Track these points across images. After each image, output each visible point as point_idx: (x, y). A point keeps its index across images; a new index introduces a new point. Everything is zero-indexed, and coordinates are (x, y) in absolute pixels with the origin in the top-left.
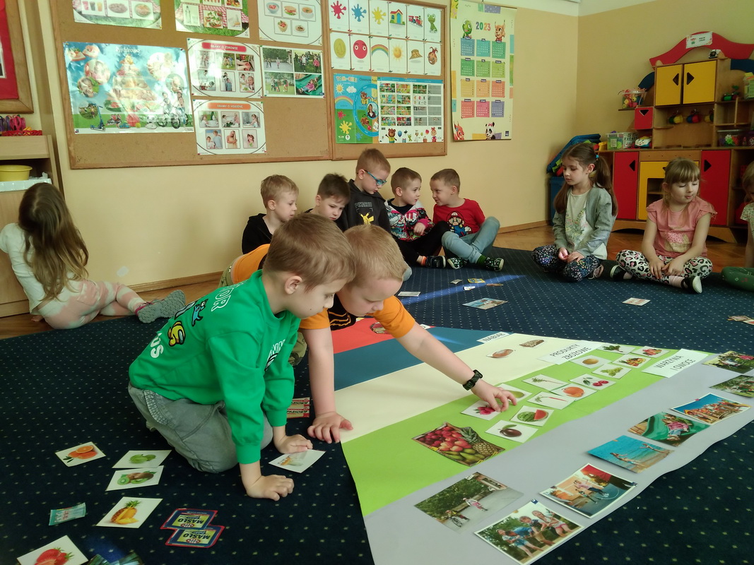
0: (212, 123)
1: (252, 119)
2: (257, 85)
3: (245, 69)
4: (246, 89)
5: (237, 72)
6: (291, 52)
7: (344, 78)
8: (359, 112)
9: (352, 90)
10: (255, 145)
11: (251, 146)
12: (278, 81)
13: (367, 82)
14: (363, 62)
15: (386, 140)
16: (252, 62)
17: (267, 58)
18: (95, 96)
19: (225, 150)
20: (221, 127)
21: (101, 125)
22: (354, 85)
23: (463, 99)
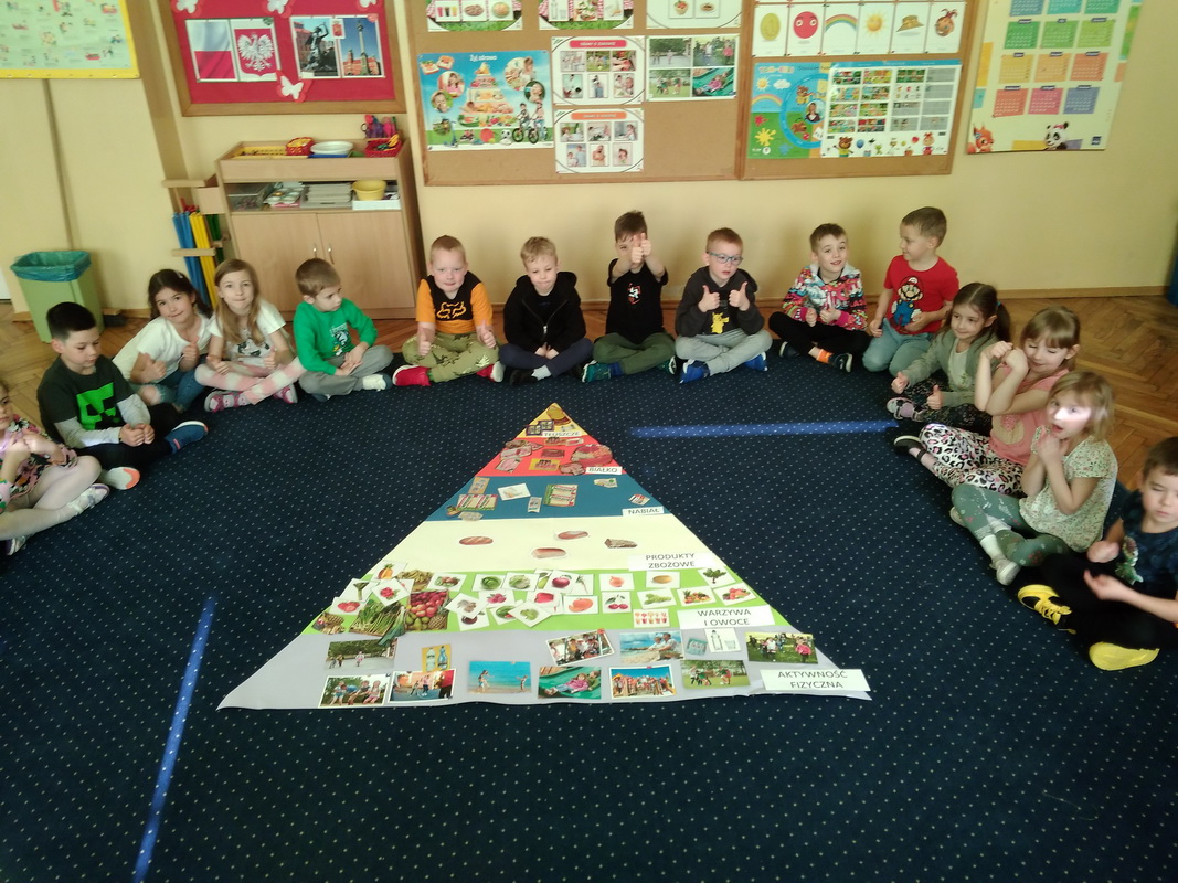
0: (576, 137)
1: (627, 131)
2: (638, 88)
3: (622, 69)
4: (622, 94)
5: (611, 74)
6: (690, 40)
7: (771, 69)
8: (791, 115)
9: (783, 84)
10: (627, 161)
11: (623, 163)
12: (667, 80)
13: (812, 72)
14: (808, 42)
15: (835, 153)
16: (633, 59)
17: (655, 52)
18: (448, 110)
19: (590, 168)
20: (586, 141)
21: (454, 142)
22: (788, 77)
23: (1002, 87)
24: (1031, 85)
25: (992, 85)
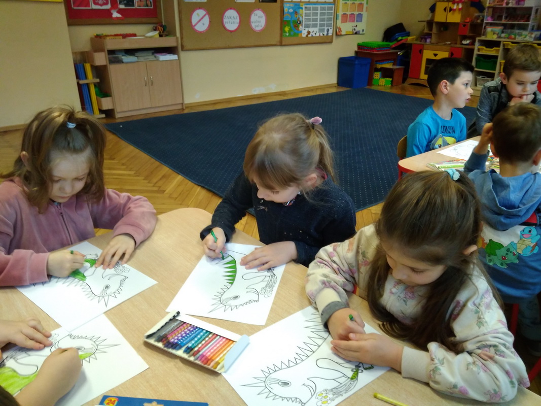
7: (288, 5)
8: (293, 21)
9: (291, 10)
22: (292, 8)
23: (342, 14)
24: (349, 13)
25: (340, 13)
